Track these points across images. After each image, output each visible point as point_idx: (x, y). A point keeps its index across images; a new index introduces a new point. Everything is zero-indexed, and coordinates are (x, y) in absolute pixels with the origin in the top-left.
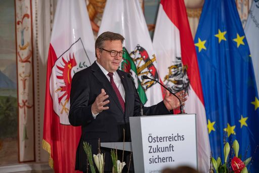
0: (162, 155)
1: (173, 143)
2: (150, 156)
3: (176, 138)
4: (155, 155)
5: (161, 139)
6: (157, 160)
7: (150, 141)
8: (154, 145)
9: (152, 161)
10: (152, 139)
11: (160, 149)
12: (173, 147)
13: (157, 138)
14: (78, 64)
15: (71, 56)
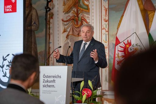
0: (49, 84)
1: (55, 79)
2: (44, 84)
3: (57, 77)
4: (46, 84)
5: (49, 77)
6: (46, 86)
7: (44, 77)
8: (46, 79)
9: (44, 86)
10: (45, 76)
11: (49, 81)
12: (55, 81)
13: (48, 76)
14: (132, 45)
15: (129, 41)
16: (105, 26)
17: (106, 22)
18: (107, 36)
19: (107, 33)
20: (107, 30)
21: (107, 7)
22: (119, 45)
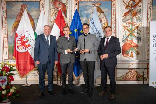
14: (26, 37)
15: (24, 36)
16: (5, 26)
17: (6, 24)
18: (7, 32)
19: (6, 30)
20: (6, 28)
21: (6, 16)
22: (18, 37)
